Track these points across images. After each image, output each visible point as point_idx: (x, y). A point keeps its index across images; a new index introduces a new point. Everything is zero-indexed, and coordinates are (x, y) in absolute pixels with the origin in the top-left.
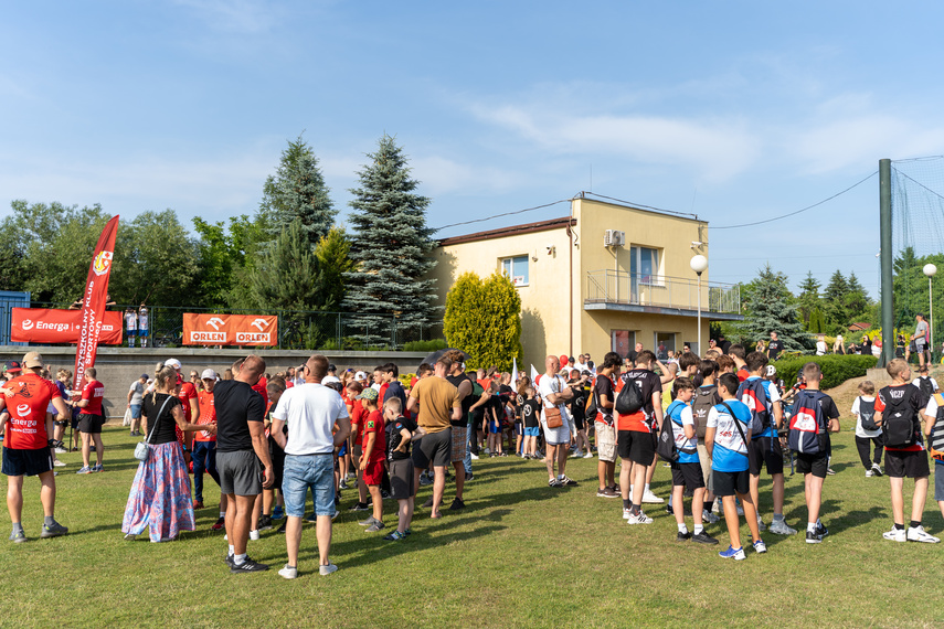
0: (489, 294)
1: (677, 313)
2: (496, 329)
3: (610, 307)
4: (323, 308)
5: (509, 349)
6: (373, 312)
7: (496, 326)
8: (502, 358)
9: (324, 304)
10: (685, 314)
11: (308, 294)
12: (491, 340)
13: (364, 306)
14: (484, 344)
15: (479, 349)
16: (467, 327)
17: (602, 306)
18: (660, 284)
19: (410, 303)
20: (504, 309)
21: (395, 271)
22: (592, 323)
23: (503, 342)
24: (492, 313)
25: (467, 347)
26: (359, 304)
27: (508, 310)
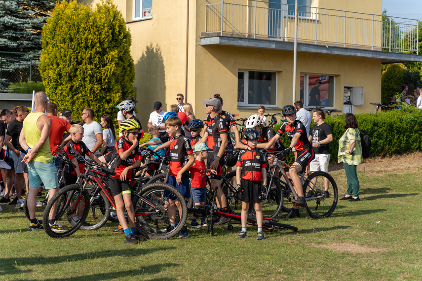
0: (83, 25)
1: (324, 51)
2: (89, 67)
3: (225, 42)
5: (109, 90)
7: (90, 63)
8: (100, 101)
10: (336, 52)
12: (84, 79)
14: (76, 84)
15: (71, 89)
16: (58, 65)
17: (216, 41)
18: (313, 17)
19: (29, 40)
20: (101, 43)
21: (12, 4)
22: (211, 60)
23: (99, 81)
24: (86, 48)
25: (60, 87)
27: (106, 45)
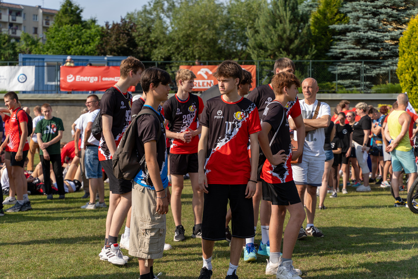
4: (307, 57)
6: (353, 59)
9: (307, 54)
11: (292, 47)
13: (345, 54)
19: (388, 49)
21: (374, 22)
25: (414, 88)
26: (341, 53)
